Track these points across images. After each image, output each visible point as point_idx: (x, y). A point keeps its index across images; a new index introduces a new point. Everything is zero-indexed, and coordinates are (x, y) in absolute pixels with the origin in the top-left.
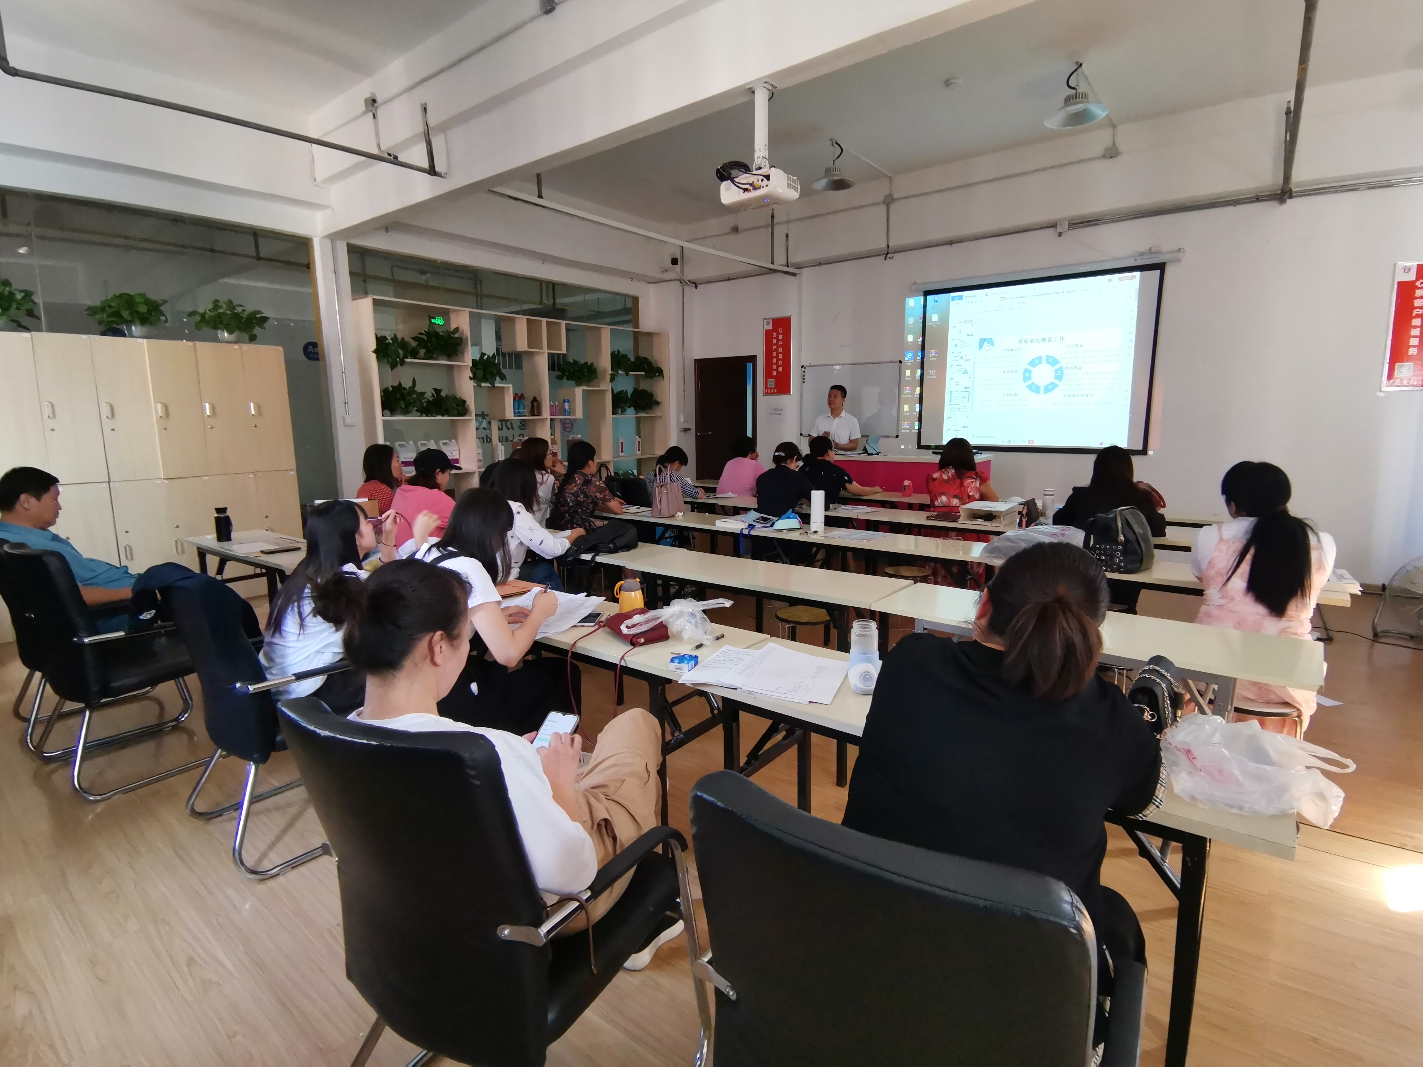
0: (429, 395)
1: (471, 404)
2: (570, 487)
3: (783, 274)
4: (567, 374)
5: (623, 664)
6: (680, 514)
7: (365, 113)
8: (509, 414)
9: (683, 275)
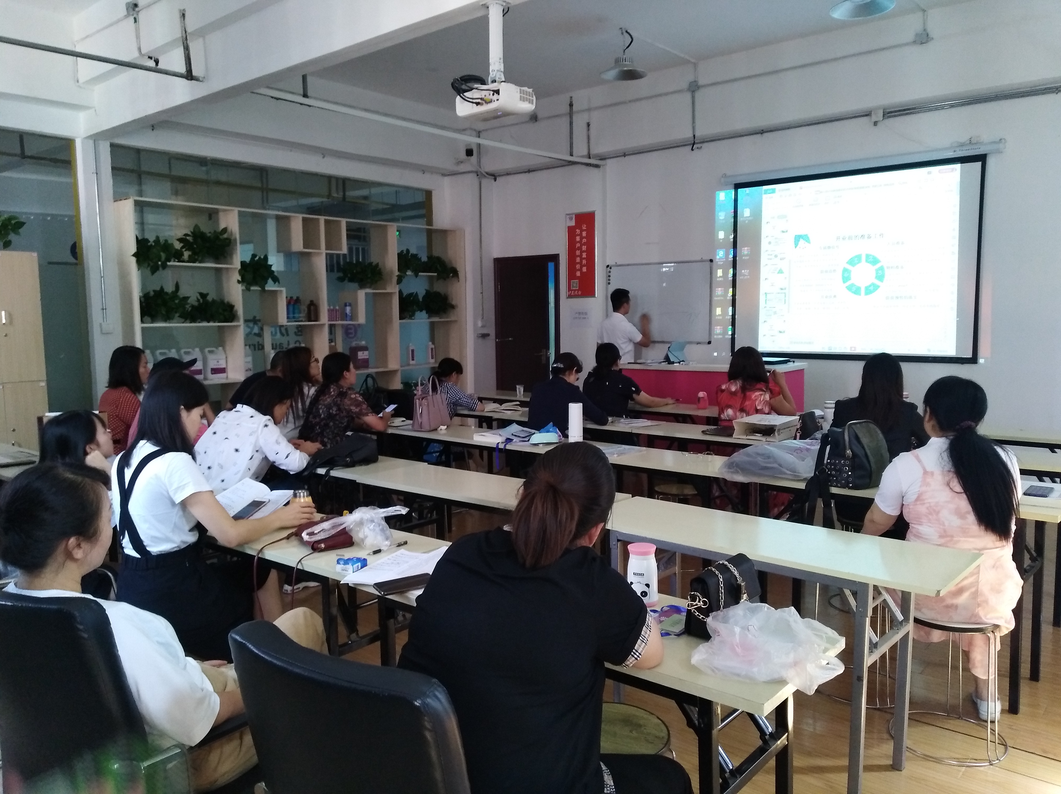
0: (193, 301)
1: (240, 309)
2: (325, 398)
3: (583, 167)
4: (349, 275)
5: (300, 567)
6: (443, 428)
7: (126, 17)
8: (283, 318)
9: (480, 167)
